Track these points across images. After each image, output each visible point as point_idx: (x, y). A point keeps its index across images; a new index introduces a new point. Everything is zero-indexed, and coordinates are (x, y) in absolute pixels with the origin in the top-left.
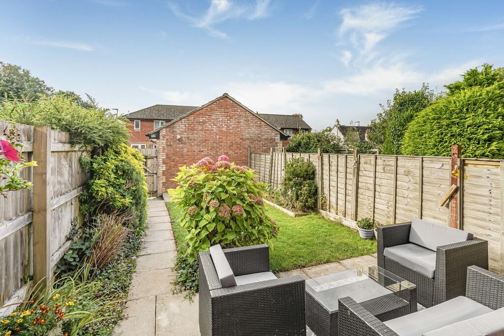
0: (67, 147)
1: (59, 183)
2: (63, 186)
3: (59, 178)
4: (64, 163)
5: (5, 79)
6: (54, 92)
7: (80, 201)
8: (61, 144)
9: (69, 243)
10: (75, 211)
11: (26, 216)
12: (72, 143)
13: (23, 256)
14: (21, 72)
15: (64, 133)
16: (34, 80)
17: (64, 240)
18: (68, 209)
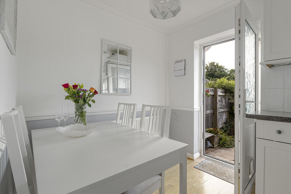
0: (224, 94)
1: (222, 105)
2: (223, 106)
3: (222, 104)
4: (223, 99)
5: (210, 69)
6: (229, 70)
7: (229, 113)
8: (222, 93)
9: (224, 125)
10: (227, 116)
11: (213, 111)
12: (225, 93)
13: (212, 121)
14: (215, 64)
15: (223, 90)
16: (220, 67)
17: (223, 123)
18: (225, 114)
